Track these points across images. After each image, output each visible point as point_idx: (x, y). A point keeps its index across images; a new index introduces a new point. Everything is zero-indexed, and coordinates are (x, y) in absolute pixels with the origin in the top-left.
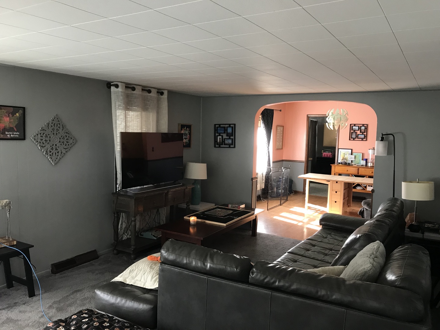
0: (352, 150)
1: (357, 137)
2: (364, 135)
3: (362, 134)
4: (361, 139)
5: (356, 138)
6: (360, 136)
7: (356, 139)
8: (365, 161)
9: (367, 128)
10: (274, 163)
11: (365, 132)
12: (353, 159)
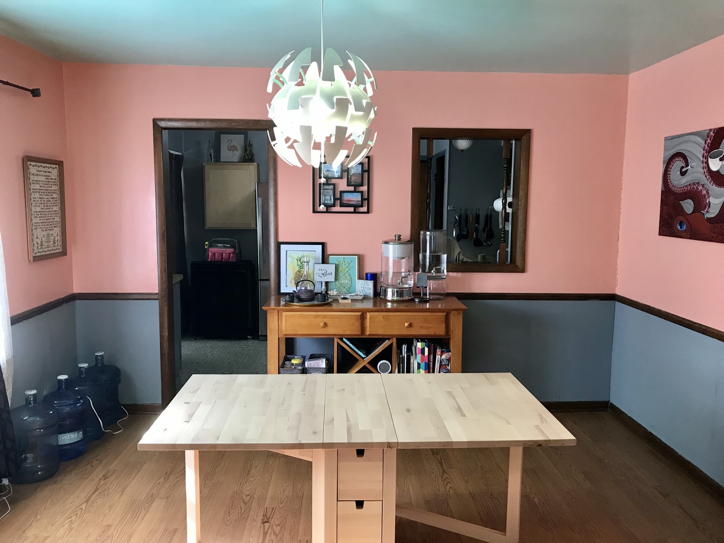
0: (323, 245)
1: (338, 202)
2: (362, 192)
3: (355, 191)
4: (352, 209)
5: (334, 205)
6: (347, 197)
7: (334, 209)
8: (370, 284)
9: (368, 171)
10: (13, 326)
11: (362, 185)
12: (331, 278)
